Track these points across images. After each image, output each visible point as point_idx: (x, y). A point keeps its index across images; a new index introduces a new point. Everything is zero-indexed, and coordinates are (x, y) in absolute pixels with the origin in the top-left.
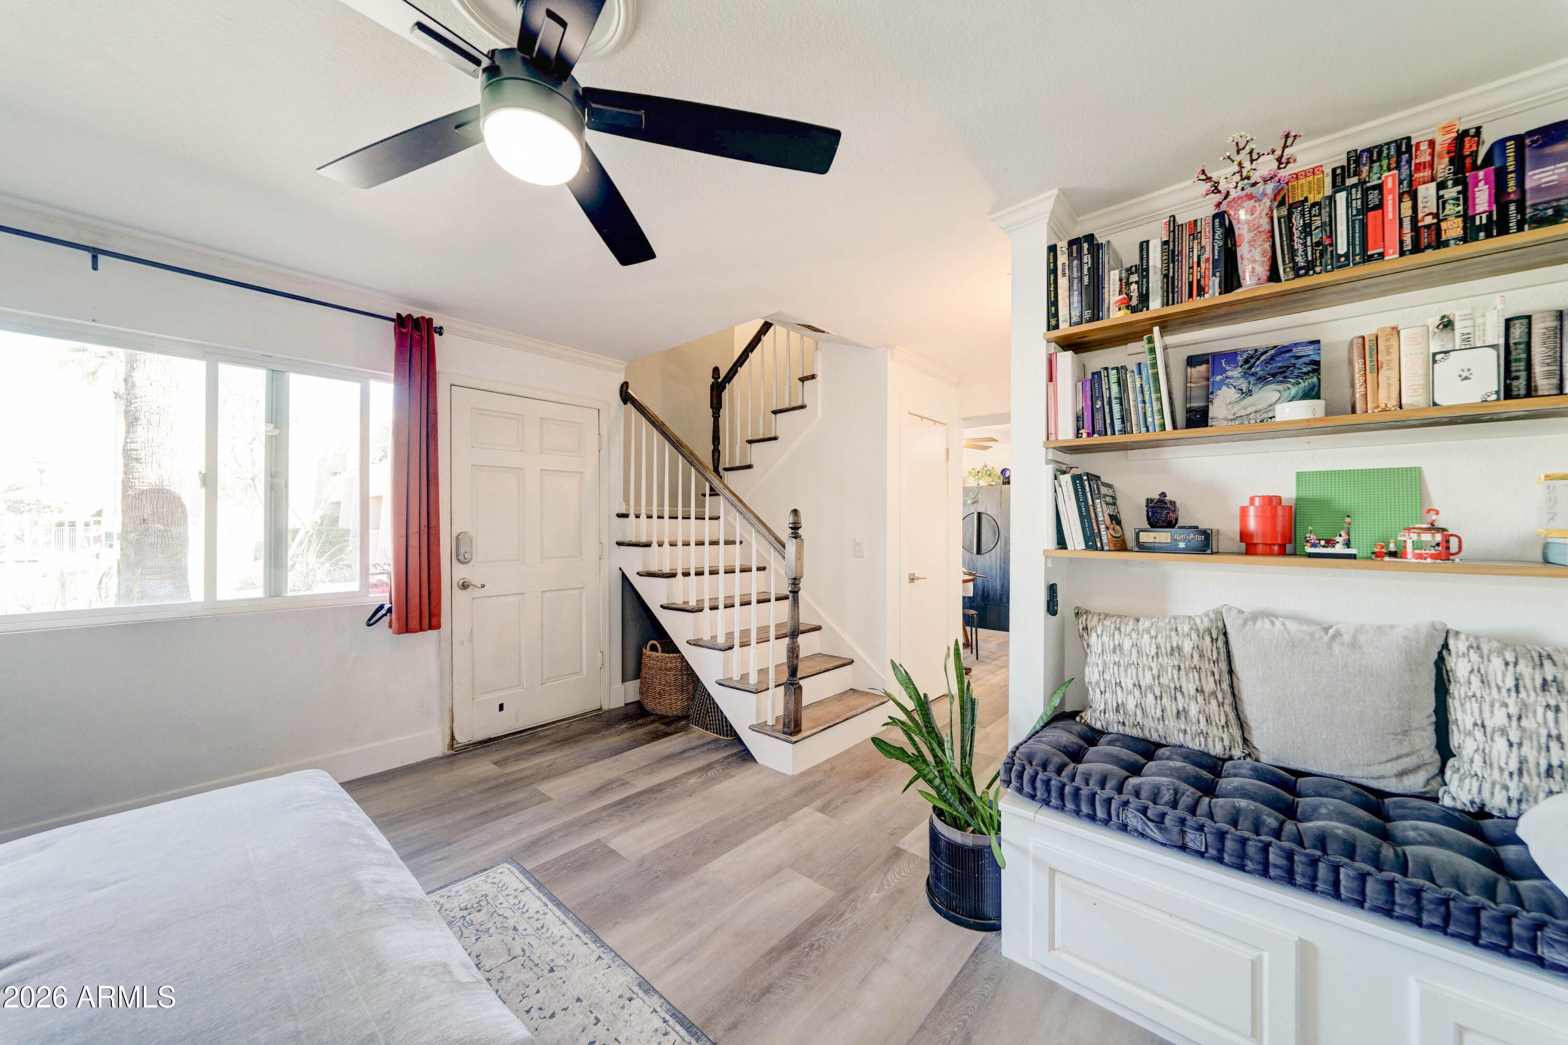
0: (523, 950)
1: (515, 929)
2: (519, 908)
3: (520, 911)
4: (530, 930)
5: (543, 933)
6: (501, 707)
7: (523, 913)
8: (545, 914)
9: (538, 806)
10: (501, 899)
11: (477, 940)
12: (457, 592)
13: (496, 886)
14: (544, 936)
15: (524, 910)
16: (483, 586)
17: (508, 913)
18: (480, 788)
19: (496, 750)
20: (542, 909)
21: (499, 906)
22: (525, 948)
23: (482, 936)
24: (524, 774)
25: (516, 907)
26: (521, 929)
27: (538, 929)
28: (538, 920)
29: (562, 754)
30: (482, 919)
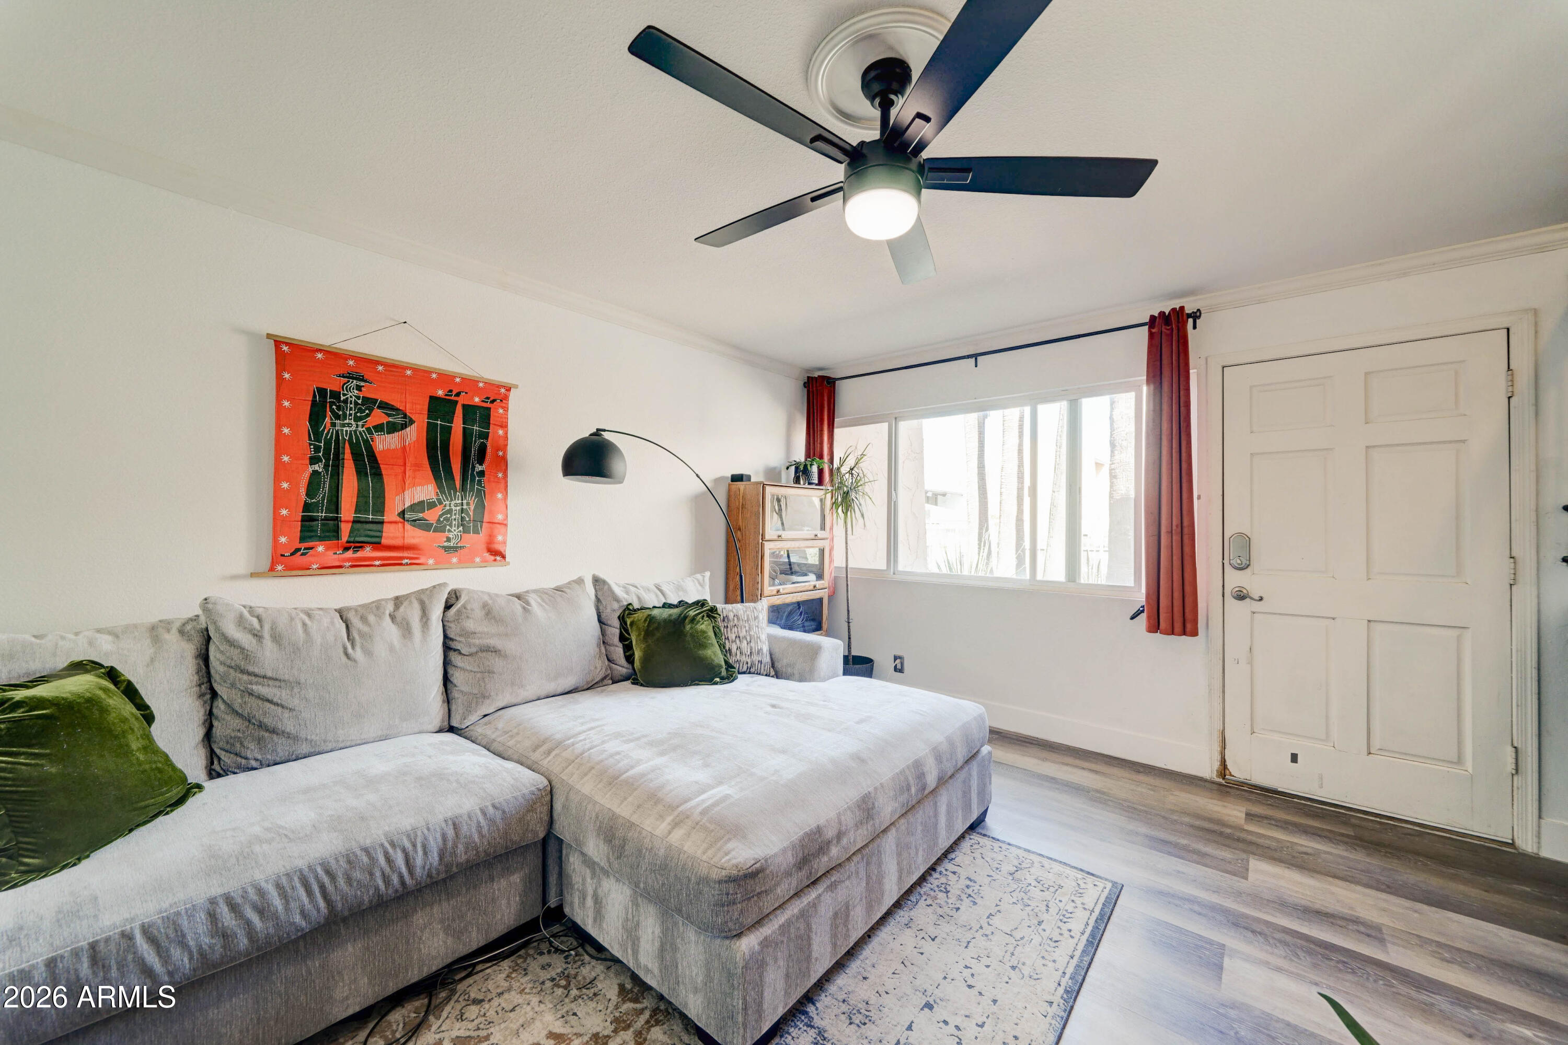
0: (1022, 938)
1: (1040, 923)
2: (1064, 916)
3: (1061, 917)
4: (1045, 935)
5: (1049, 945)
6: (1294, 758)
7: (1061, 920)
8: (1072, 937)
9: (1222, 874)
10: (1064, 899)
11: (1014, 903)
12: (1231, 602)
13: (1077, 889)
14: (1046, 946)
15: (1065, 920)
16: (1261, 599)
17: (1053, 910)
18: (1198, 823)
19: (1270, 805)
20: (1076, 933)
21: (1057, 901)
22: (1026, 938)
23: (1019, 905)
24: (1260, 841)
25: (1065, 913)
26: (1043, 926)
27: (1051, 939)
28: (1061, 934)
29: (1345, 854)
30: (1034, 896)
